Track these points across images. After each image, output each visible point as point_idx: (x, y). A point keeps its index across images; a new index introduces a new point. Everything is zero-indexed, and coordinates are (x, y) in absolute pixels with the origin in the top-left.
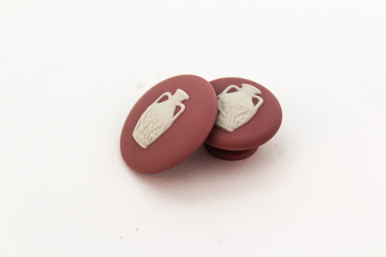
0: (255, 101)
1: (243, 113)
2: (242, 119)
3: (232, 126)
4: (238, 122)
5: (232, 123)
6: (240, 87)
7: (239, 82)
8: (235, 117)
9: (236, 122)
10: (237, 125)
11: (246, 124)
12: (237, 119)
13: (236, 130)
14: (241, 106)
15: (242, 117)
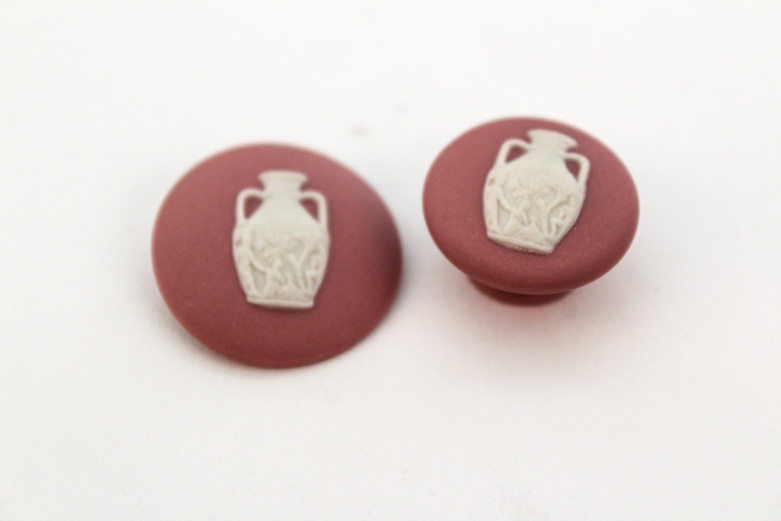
0: (573, 167)
1: (561, 204)
2: (564, 217)
3: (547, 240)
4: (558, 227)
5: (546, 232)
6: (528, 140)
7: (521, 128)
8: (549, 218)
9: (554, 229)
10: (557, 233)
11: (574, 226)
12: (555, 220)
13: (559, 246)
14: (552, 189)
15: (561, 212)
